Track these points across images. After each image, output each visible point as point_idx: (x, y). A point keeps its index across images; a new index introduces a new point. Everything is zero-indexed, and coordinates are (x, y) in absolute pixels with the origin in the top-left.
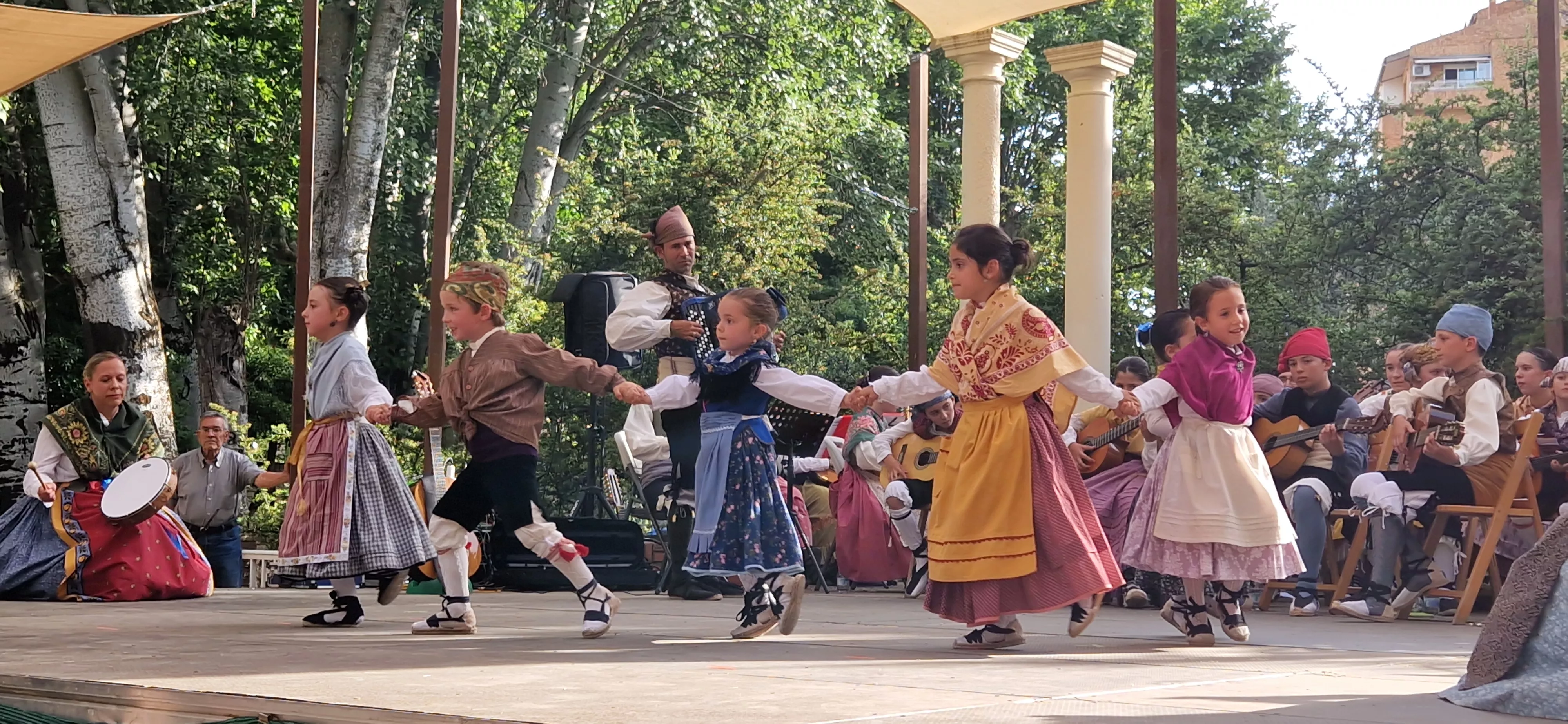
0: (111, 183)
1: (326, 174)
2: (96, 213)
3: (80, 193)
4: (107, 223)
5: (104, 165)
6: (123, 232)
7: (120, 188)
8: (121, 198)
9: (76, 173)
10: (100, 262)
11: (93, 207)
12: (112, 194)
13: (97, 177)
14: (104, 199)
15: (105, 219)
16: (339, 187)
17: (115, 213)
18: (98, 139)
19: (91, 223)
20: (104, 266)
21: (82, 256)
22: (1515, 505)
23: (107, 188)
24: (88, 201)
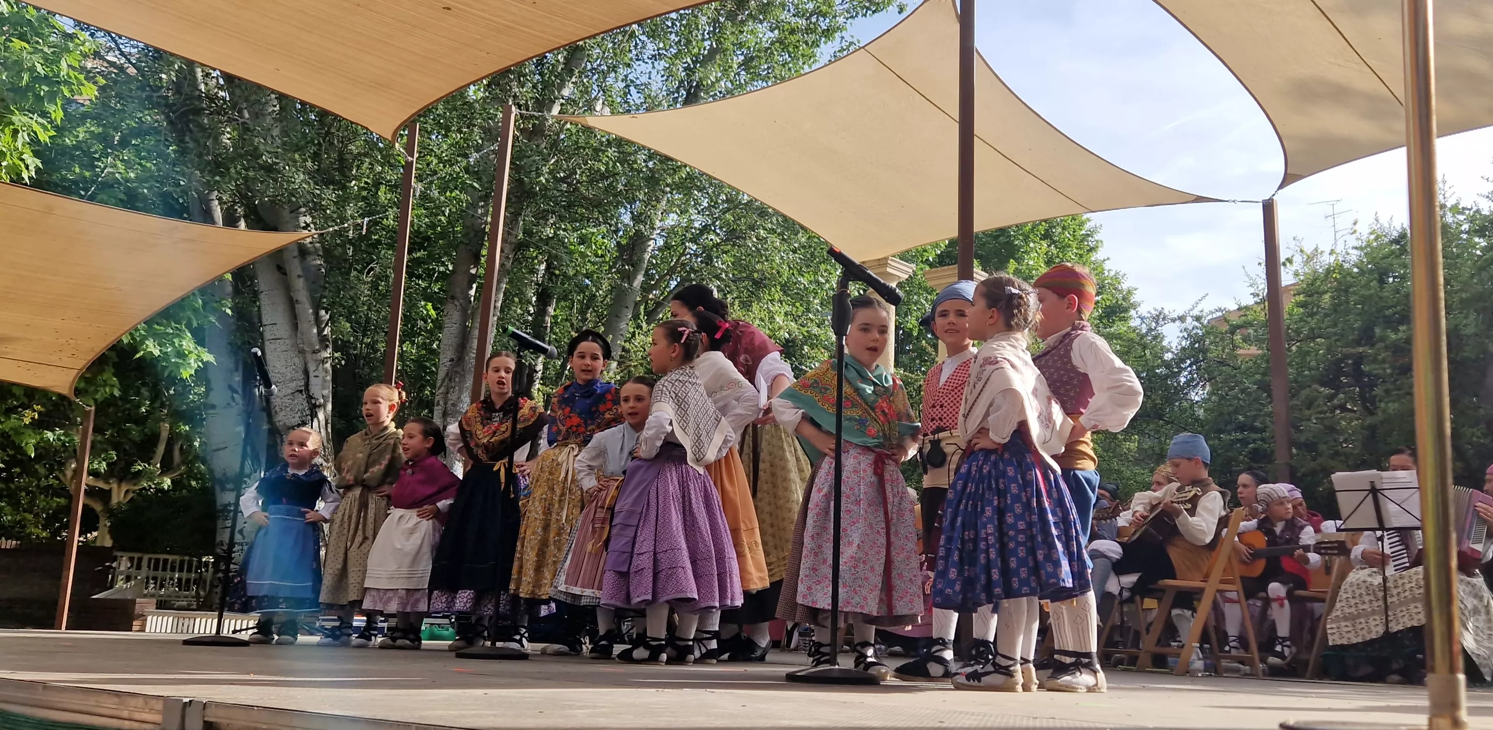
0: (306, 364)
1: (452, 360)
2: (293, 385)
3: (283, 370)
4: (301, 391)
5: (302, 352)
6: (312, 398)
7: (312, 367)
8: (312, 374)
9: (282, 357)
10: (294, 417)
11: (292, 380)
12: (306, 372)
13: (297, 360)
14: (301, 376)
15: (300, 389)
16: (459, 369)
17: (307, 385)
18: (299, 335)
19: (290, 391)
20: (296, 420)
21: (283, 413)
22: (1222, 582)
23: (303, 368)
24: (289, 376)
